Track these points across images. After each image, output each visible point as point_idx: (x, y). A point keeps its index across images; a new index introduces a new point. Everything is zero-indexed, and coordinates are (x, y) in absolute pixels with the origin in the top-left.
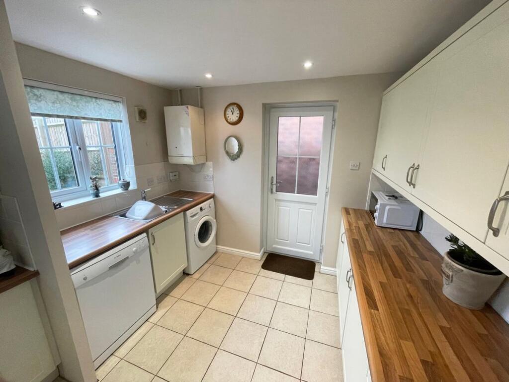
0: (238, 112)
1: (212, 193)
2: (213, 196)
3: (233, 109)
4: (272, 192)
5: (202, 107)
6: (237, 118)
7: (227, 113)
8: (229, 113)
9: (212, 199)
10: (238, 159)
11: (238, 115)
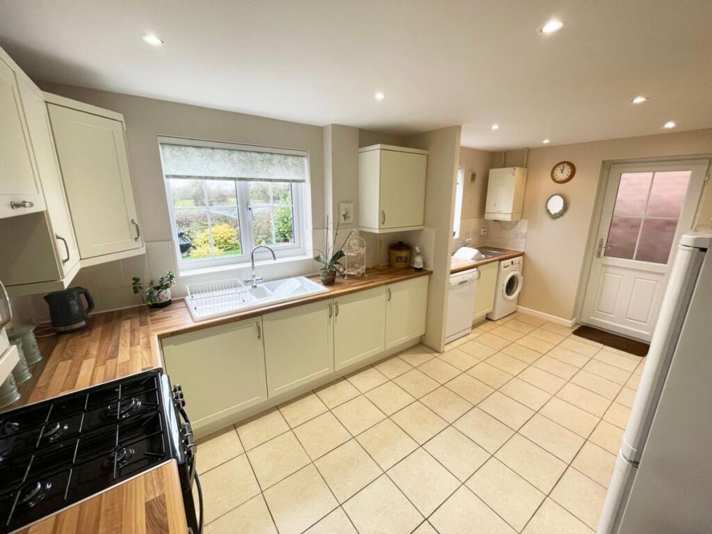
0: (570, 170)
1: (523, 251)
2: (522, 254)
3: (564, 167)
4: (599, 256)
5: (526, 167)
6: (567, 177)
7: (556, 171)
8: (558, 172)
9: (521, 257)
10: (561, 218)
11: (569, 174)
